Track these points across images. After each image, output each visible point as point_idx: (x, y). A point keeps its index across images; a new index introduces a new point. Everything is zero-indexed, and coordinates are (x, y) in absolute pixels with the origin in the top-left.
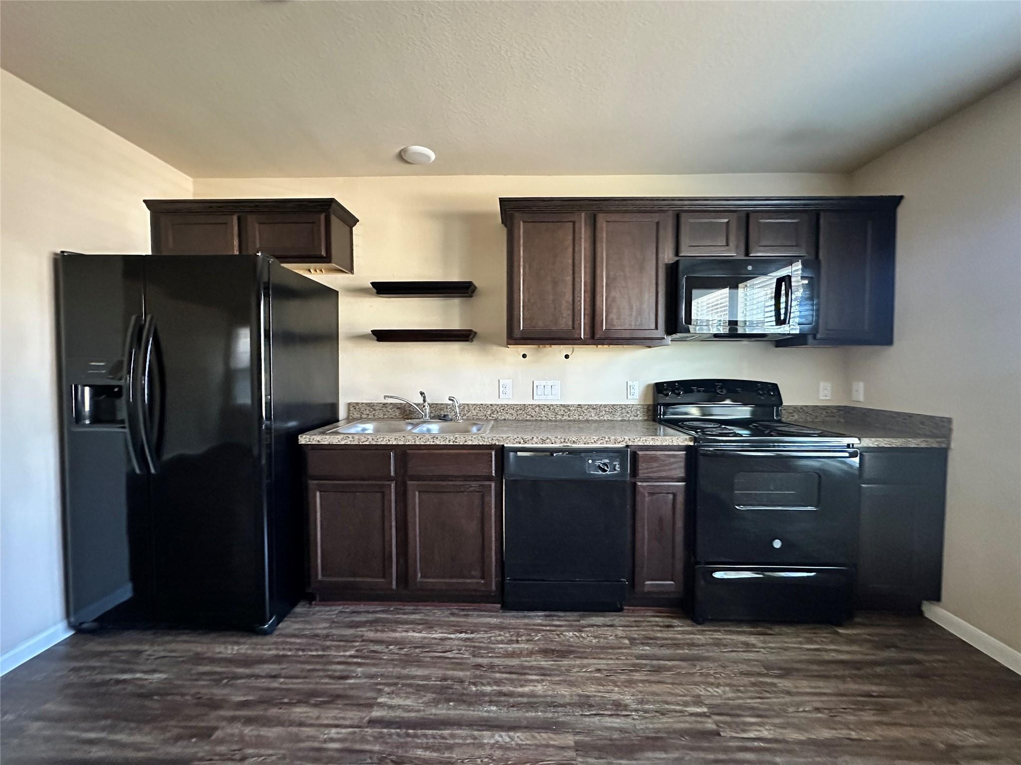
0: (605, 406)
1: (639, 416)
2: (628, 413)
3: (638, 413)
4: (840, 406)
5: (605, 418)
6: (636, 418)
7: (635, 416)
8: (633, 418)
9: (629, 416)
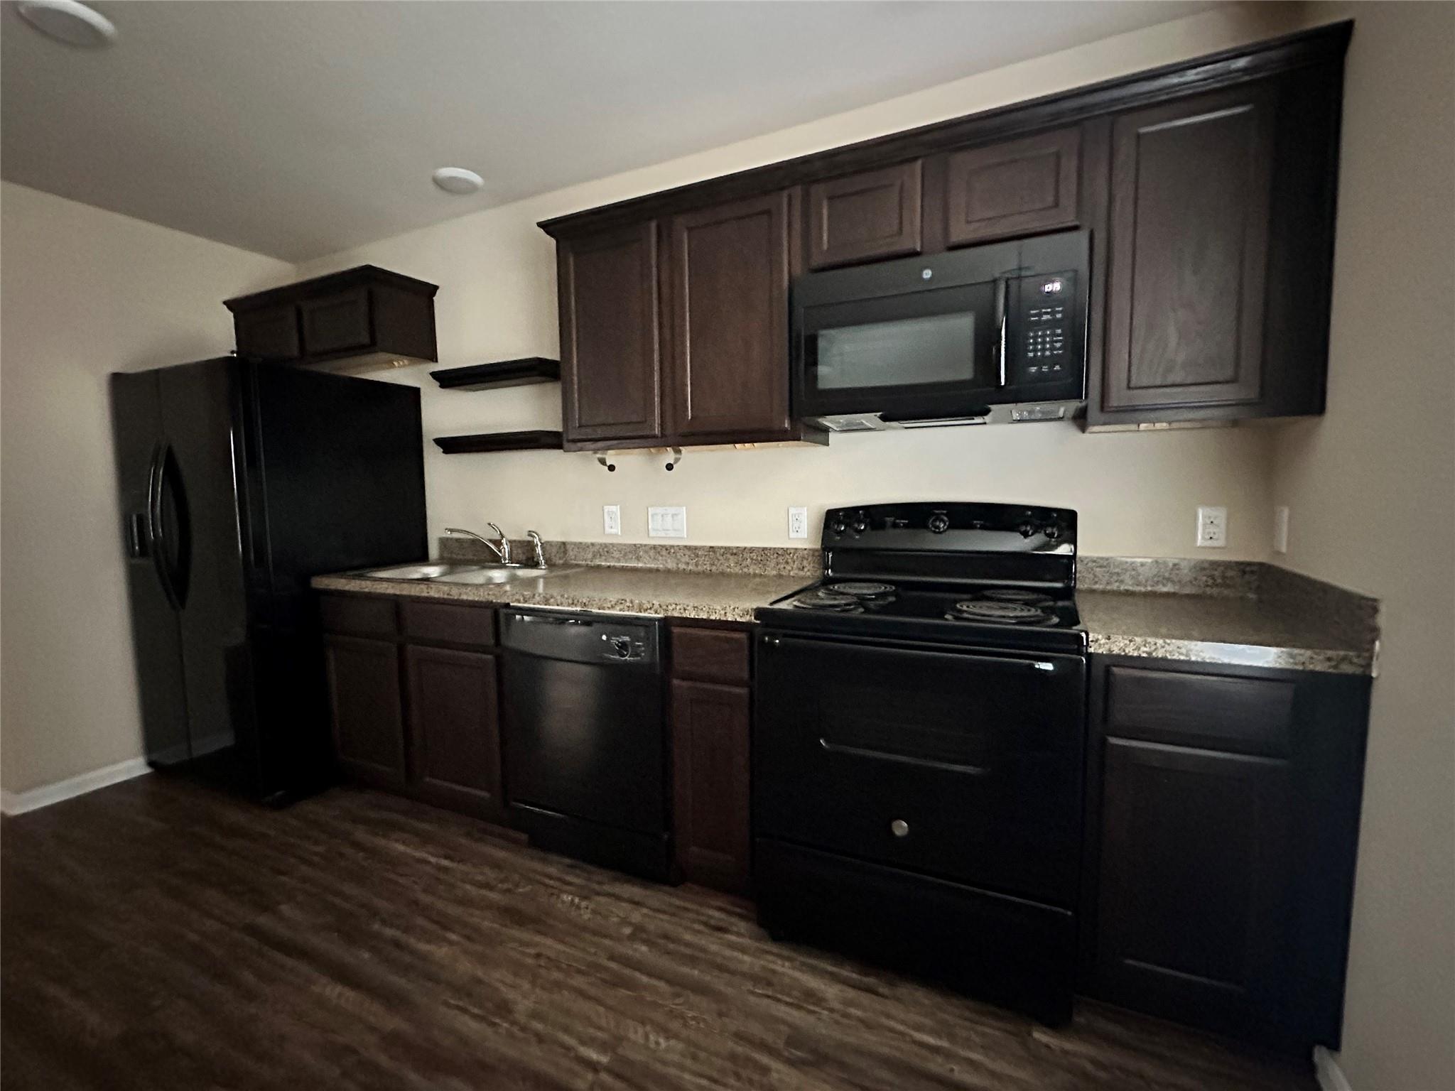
0: (752, 550)
1: (806, 570)
2: (787, 563)
3: (805, 563)
4: (1249, 564)
5: (751, 571)
6: (801, 573)
7: (799, 569)
8: (796, 572)
9: (789, 568)
